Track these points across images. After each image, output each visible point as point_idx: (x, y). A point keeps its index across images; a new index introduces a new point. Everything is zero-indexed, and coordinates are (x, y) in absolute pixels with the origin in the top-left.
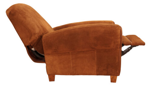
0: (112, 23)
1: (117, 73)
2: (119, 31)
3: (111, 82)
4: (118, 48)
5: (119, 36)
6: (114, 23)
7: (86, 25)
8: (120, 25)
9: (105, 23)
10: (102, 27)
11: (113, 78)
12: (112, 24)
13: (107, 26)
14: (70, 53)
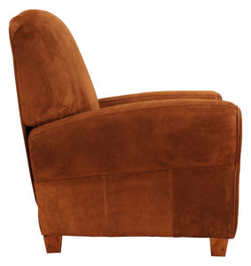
0: (214, 98)
1: (228, 231)
2: (234, 118)
3: (213, 255)
4: (230, 164)
5: (234, 133)
6: (219, 97)
7: (146, 103)
8: (236, 104)
9: (195, 98)
10: (187, 107)
11: (216, 244)
12: (216, 100)
13: (201, 105)
14: (103, 177)
